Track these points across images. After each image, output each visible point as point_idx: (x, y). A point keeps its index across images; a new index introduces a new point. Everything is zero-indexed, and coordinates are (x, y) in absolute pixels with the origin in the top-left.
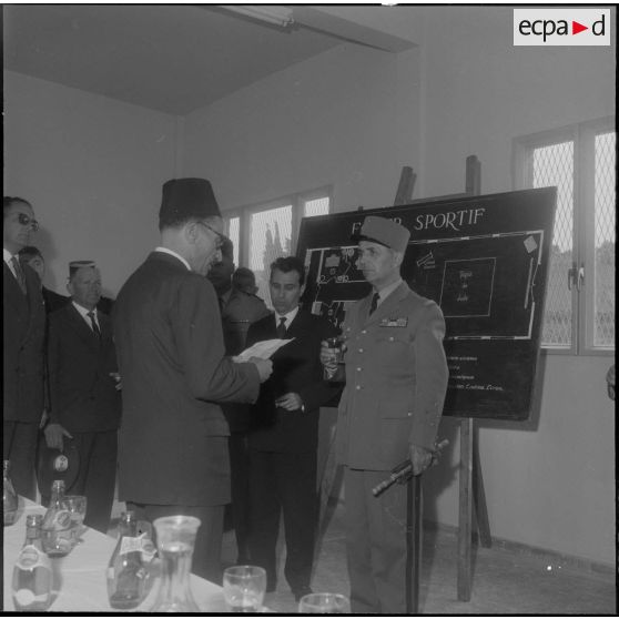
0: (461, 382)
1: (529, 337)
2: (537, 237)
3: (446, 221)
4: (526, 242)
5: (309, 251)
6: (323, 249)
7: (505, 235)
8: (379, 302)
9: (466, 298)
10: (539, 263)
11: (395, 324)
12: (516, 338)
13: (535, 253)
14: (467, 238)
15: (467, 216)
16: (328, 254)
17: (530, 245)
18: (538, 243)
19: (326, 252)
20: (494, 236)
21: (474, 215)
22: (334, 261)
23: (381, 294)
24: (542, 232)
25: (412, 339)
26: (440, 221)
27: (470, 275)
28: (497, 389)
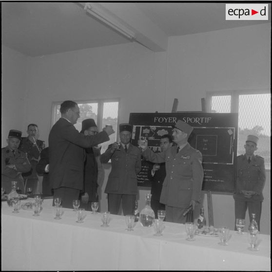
0: (207, 178)
1: (232, 164)
2: (232, 130)
3: (196, 120)
4: (228, 131)
5: (135, 127)
6: (141, 126)
7: (220, 128)
8: (180, 150)
9: (206, 149)
10: (234, 138)
11: (186, 158)
12: (228, 164)
13: (232, 135)
14: (205, 128)
15: (204, 120)
16: (143, 128)
17: (230, 132)
18: (233, 132)
19: (142, 127)
20: (216, 128)
21: (207, 119)
22: (147, 131)
23: (180, 147)
24: (234, 128)
25: (192, 164)
26: (193, 120)
27: (207, 141)
28: (222, 181)
